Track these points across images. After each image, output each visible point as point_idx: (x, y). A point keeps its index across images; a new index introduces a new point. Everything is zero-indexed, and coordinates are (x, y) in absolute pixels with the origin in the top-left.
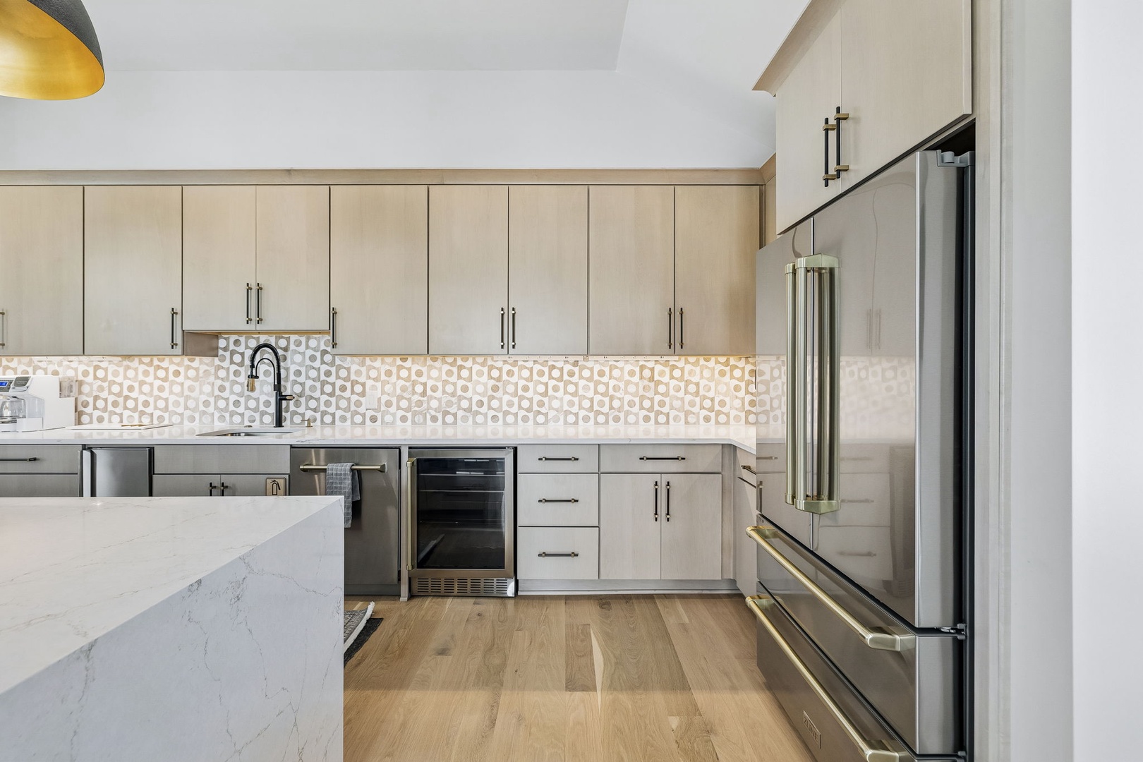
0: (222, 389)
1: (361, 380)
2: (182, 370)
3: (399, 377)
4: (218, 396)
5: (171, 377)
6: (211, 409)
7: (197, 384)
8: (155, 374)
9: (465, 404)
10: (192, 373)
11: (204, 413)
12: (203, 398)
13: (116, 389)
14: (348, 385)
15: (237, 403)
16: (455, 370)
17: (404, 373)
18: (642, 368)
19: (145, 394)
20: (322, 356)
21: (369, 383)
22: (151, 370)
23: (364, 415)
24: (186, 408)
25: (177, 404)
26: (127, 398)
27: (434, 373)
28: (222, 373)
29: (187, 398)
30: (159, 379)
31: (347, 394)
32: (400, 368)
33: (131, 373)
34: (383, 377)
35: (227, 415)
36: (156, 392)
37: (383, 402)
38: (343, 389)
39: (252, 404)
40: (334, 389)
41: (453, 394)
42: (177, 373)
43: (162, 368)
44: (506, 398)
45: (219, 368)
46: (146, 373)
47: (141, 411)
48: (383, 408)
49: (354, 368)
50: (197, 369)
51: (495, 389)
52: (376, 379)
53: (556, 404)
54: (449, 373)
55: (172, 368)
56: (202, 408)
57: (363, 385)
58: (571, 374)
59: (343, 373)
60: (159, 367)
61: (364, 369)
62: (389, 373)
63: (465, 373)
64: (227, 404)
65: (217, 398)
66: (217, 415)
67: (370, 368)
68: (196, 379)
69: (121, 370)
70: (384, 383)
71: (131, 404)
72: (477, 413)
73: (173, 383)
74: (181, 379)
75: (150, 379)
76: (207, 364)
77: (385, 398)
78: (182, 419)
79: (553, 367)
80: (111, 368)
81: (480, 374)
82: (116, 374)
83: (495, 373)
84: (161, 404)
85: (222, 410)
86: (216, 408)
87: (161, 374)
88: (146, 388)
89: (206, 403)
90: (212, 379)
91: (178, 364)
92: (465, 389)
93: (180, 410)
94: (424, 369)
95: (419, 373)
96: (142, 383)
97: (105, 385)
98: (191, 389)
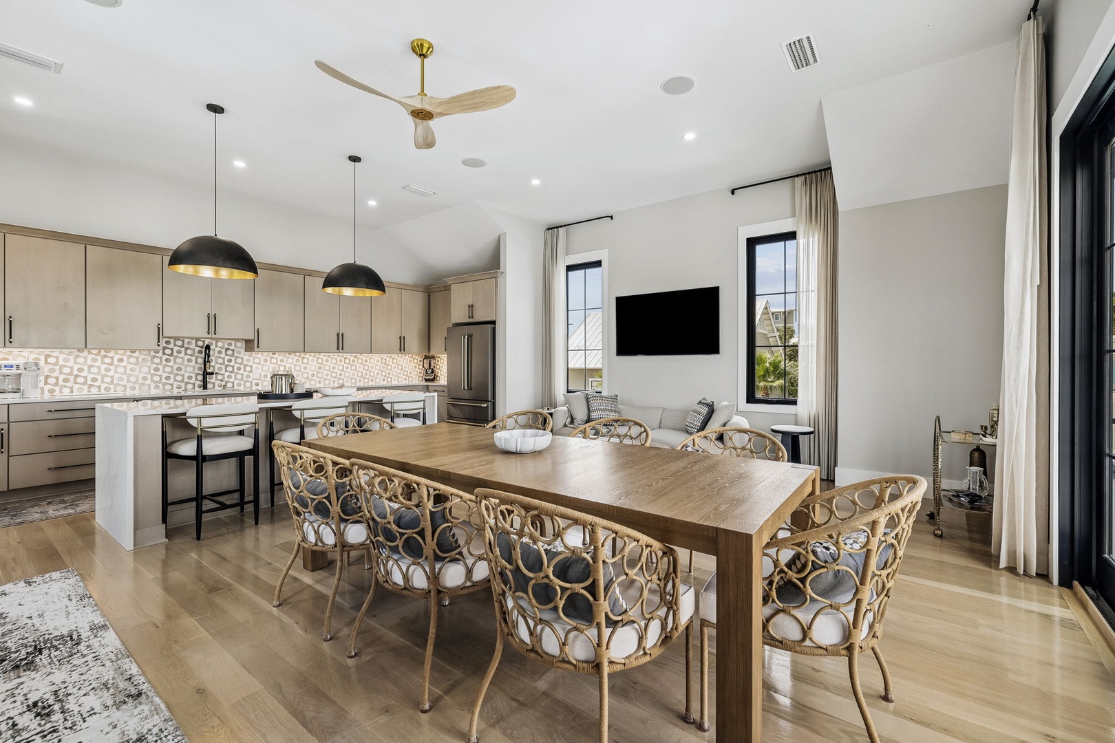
1: (250, 364)
2: (125, 358)
3: (271, 363)
4: (154, 374)
5: (116, 363)
6: (148, 382)
9: (305, 375)
11: (143, 384)
13: (67, 370)
14: (242, 367)
15: (168, 378)
16: (300, 359)
17: (274, 361)
18: (382, 358)
20: (226, 351)
21: (254, 366)
22: (99, 358)
23: (251, 382)
24: (128, 381)
26: (77, 376)
27: (290, 361)
29: (130, 375)
30: (106, 364)
31: (242, 371)
32: (271, 358)
33: (80, 360)
34: (262, 362)
35: (161, 385)
37: (262, 375)
38: (239, 369)
39: (179, 378)
40: (233, 369)
41: (299, 371)
42: (121, 360)
44: (325, 372)
46: (94, 360)
47: (90, 384)
48: (262, 378)
49: (246, 358)
50: (137, 358)
51: (320, 368)
52: (259, 364)
53: (347, 374)
54: (297, 361)
55: (117, 357)
56: (141, 381)
57: (251, 367)
58: (354, 361)
59: (239, 361)
60: (105, 356)
61: (251, 359)
62: (265, 361)
63: (305, 361)
64: (161, 379)
65: (153, 375)
67: (255, 358)
69: (72, 358)
70: (263, 366)
71: (80, 380)
72: (312, 379)
74: (124, 364)
76: (145, 355)
77: (263, 374)
79: (346, 358)
80: (62, 357)
81: (313, 361)
82: (66, 360)
83: (320, 361)
84: (108, 380)
86: (152, 381)
87: (108, 360)
88: (94, 370)
89: (144, 379)
90: (149, 364)
91: (122, 355)
92: (305, 368)
93: (124, 383)
94: (285, 359)
95: (282, 361)
96: (90, 367)
97: (57, 368)
98: (132, 370)
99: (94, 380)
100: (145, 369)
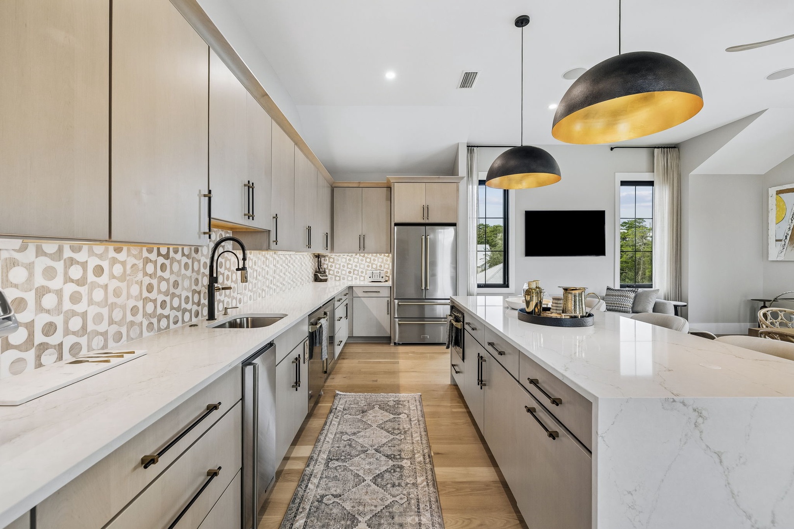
0: (150, 288)
2: (105, 265)
4: (146, 298)
5: (91, 277)
6: (139, 318)
7: (123, 285)
8: (66, 273)
10: (118, 269)
11: (132, 323)
12: (131, 303)
15: (163, 304)
19: (48, 311)
22: (59, 266)
24: (111, 322)
25: (98, 318)
28: (150, 268)
29: (112, 307)
30: (72, 281)
35: (155, 321)
36: (67, 305)
42: (99, 271)
43: (78, 263)
45: (147, 261)
46: (50, 273)
47: (41, 344)
50: (123, 263)
55: (93, 262)
56: (129, 317)
60: (72, 262)
64: (155, 307)
65: (146, 300)
66: (145, 323)
68: (123, 278)
73: (94, 286)
74: (104, 279)
75: (56, 283)
76: (135, 256)
78: (106, 340)
84: (75, 324)
85: (150, 315)
86: (145, 314)
87: (76, 272)
88: (49, 301)
89: (134, 311)
90: (140, 276)
91: (100, 257)
93: (104, 326)
96: (41, 292)
98: (116, 293)
99: (50, 328)
100: (135, 290)
